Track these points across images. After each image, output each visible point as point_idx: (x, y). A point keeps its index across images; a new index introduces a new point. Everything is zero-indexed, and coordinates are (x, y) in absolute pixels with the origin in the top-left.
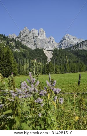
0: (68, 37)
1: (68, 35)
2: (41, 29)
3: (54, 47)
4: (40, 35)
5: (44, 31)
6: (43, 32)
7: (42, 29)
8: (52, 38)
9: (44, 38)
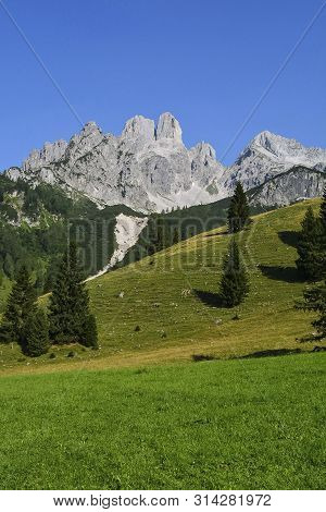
0: (268, 145)
1: (269, 134)
2: (166, 117)
3: (210, 182)
4: (162, 139)
5: (176, 122)
6: (173, 126)
7: (167, 114)
8: (207, 148)
9: (175, 150)
